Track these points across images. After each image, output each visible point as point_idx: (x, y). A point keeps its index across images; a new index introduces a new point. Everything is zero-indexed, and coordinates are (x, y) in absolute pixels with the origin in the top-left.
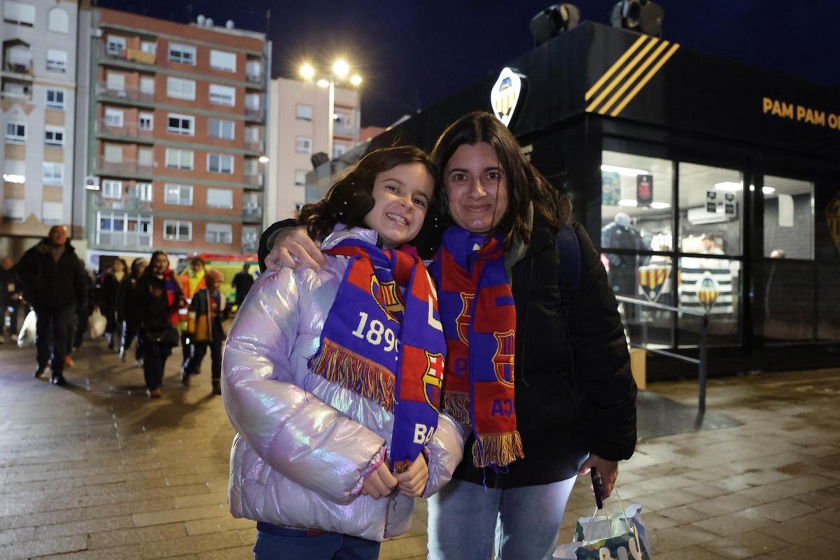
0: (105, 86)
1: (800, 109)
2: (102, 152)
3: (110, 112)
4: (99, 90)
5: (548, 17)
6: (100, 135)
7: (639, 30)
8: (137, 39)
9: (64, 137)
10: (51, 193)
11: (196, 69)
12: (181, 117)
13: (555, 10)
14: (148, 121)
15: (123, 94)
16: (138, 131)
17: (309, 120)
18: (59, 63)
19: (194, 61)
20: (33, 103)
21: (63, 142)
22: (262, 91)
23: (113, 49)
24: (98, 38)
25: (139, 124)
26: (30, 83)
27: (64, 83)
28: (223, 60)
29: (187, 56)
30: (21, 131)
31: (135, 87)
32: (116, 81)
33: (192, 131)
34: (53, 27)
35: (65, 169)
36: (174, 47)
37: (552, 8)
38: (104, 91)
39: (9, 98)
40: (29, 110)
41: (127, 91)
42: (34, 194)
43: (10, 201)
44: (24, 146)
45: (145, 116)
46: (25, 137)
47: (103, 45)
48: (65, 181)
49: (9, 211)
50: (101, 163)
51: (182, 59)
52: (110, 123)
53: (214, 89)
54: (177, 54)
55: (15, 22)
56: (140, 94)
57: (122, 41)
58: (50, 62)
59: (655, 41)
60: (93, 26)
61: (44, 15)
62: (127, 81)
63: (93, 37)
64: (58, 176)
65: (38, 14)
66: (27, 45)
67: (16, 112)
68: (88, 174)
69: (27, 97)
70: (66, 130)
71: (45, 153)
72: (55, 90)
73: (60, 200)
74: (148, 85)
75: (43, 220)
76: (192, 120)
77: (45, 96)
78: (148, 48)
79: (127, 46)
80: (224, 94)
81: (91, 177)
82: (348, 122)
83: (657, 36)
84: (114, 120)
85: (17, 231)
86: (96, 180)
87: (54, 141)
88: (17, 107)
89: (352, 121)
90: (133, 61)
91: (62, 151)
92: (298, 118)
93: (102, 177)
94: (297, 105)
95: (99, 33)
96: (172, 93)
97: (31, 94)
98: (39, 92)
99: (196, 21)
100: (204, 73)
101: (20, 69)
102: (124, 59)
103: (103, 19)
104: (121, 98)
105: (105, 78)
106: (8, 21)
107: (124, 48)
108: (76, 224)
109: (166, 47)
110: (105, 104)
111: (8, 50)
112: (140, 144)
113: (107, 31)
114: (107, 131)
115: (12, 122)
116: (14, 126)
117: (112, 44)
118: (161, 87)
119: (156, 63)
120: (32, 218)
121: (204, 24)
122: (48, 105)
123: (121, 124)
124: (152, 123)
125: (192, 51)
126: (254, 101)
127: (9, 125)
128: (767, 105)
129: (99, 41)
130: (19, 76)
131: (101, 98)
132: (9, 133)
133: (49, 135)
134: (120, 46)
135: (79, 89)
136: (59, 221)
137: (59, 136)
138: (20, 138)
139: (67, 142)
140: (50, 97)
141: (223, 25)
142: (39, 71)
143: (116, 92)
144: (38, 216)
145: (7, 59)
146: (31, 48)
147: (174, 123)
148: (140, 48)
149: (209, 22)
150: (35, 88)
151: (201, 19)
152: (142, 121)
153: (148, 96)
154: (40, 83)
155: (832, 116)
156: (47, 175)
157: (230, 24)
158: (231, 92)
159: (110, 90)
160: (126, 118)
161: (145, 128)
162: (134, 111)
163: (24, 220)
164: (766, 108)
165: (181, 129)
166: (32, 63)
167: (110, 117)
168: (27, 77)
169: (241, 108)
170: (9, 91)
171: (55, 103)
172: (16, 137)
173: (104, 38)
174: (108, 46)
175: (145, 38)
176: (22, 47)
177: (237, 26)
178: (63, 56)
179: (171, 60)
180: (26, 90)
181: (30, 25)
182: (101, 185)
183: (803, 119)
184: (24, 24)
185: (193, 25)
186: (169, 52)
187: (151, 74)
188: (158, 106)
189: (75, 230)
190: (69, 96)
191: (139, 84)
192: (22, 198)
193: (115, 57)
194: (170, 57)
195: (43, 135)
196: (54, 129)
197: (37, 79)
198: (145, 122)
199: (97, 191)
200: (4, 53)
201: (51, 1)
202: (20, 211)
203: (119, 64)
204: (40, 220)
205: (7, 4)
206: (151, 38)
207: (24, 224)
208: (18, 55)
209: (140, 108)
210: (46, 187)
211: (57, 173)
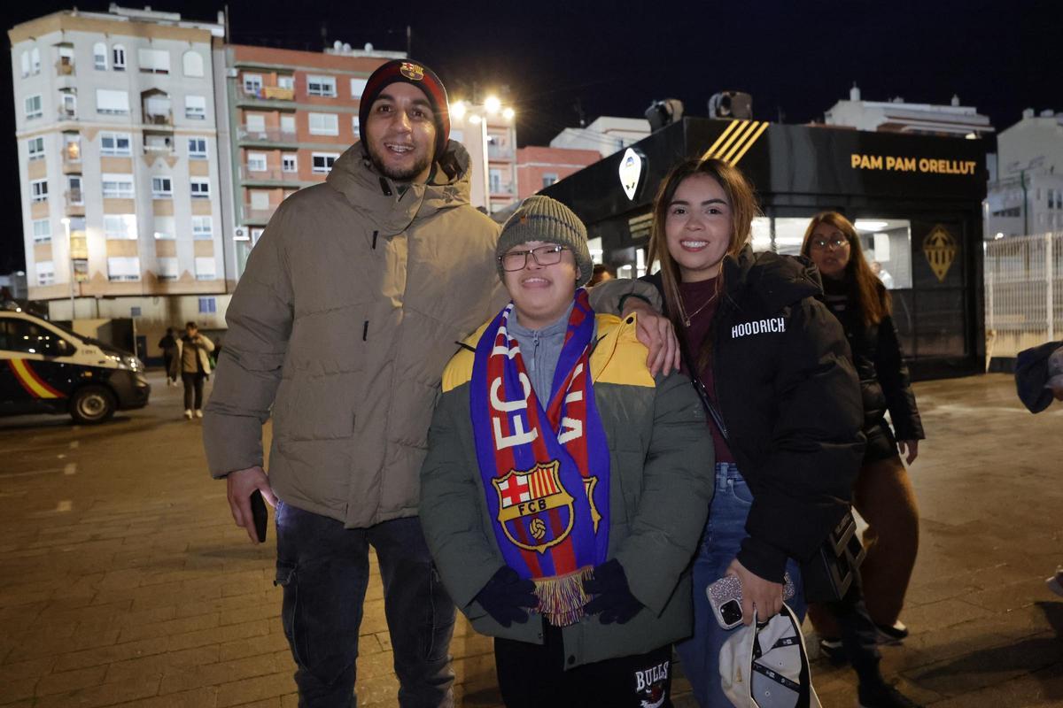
0: (245, 129)
1: (889, 159)
2: (249, 200)
3: (253, 156)
4: (239, 134)
5: (657, 110)
6: (244, 183)
7: (732, 116)
8: (273, 75)
9: (209, 188)
10: (202, 247)
11: (337, 102)
12: (325, 155)
13: (662, 106)
14: (292, 163)
15: (265, 136)
16: (283, 174)
18: (197, 110)
19: (334, 92)
20: (175, 154)
21: (209, 193)
23: (250, 89)
24: (233, 78)
25: (283, 166)
26: (172, 133)
27: (204, 130)
29: (327, 87)
30: (167, 185)
31: (276, 128)
32: (256, 122)
34: (188, 72)
35: (213, 221)
36: (313, 80)
37: (661, 103)
38: (245, 134)
39: (151, 151)
40: (172, 162)
41: (267, 132)
42: (184, 249)
43: (162, 259)
44: (171, 201)
45: (288, 157)
46: (171, 192)
47: (239, 86)
48: (215, 234)
49: (163, 269)
50: (249, 211)
51: (322, 92)
52: (253, 169)
54: (316, 87)
55: (151, 71)
56: (281, 134)
57: (258, 78)
58: (188, 109)
59: (746, 123)
60: (227, 66)
61: (179, 61)
62: (267, 122)
63: (228, 78)
64: (207, 229)
65: (172, 59)
66: (164, 94)
67: (160, 166)
68: (237, 225)
69: (170, 149)
70: (211, 180)
71: (193, 206)
72: (197, 138)
73: (211, 255)
74: (288, 123)
75: (197, 276)
77: (188, 144)
78: (286, 84)
79: (264, 84)
81: (240, 228)
82: (503, 144)
83: (748, 118)
84: (257, 163)
85: (173, 290)
86: (245, 230)
87: (200, 193)
88: (161, 160)
89: (508, 143)
90: (272, 99)
91: (209, 202)
93: (251, 227)
95: (234, 73)
96: (314, 130)
97: (173, 146)
98: (181, 143)
99: (332, 46)
100: (346, 104)
101: (160, 119)
102: (264, 98)
103: (237, 57)
104: (263, 140)
105: (244, 121)
106: (143, 70)
107: (261, 86)
108: (228, 278)
109: (305, 80)
110: (247, 148)
111: (145, 100)
112: (286, 189)
113: (243, 69)
114: (251, 177)
115: (157, 177)
116: (159, 180)
117: (249, 83)
118: (303, 124)
119: (295, 99)
120: (186, 275)
121: (341, 49)
122: (191, 156)
123: (265, 169)
124: (295, 164)
125: (332, 81)
127: (155, 180)
128: (856, 160)
129: (235, 81)
130: (159, 128)
131: (243, 143)
132: (155, 189)
133: (195, 187)
134: (257, 84)
135: (220, 135)
136: (213, 276)
137: (205, 188)
138: (167, 192)
139: (213, 192)
140: (193, 148)
141: (362, 47)
142: (178, 119)
143: (257, 134)
144: (192, 273)
145: (146, 112)
146: (169, 96)
147: (319, 162)
148: (277, 84)
149: (347, 46)
150: (177, 139)
151: (337, 44)
152: (286, 163)
153: (289, 136)
154: (181, 133)
155: (923, 161)
156: (196, 229)
157: (368, 46)
159: (250, 133)
160: (269, 163)
161: (289, 170)
162: (277, 152)
163: (178, 278)
164: (854, 164)
166: (171, 112)
167: (254, 162)
168: (168, 128)
170: (151, 145)
171: (197, 153)
172: (163, 192)
173: (240, 77)
174: (245, 86)
175: (281, 73)
176: (159, 96)
177: (376, 48)
178: (200, 102)
179: (311, 93)
180: (167, 141)
181: (166, 72)
182: (250, 235)
183: (892, 168)
184: (158, 71)
185: (328, 51)
186: (308, 86)
187: (291, 111)
188: (301, 146)
189: (229, 284)
190: (210, 143)
191: (280, 124)
192: (174, 255)
193: (254, 97)
194: (309, 91)
195: (189, 187)
196: (200, 180)
197: (178, 129)
198: (289, 163)
199: (247, 241)
200: (143, 104)
201: (185, 44)
202: (173, 269)
203: (257, 103)
204: (194, 277)
205: (141, 51)
206: (288, 73)
207: (179, 282)
208: (156, 106)
209: (283, 150)
210: (196, 242)
211: (206, 226)
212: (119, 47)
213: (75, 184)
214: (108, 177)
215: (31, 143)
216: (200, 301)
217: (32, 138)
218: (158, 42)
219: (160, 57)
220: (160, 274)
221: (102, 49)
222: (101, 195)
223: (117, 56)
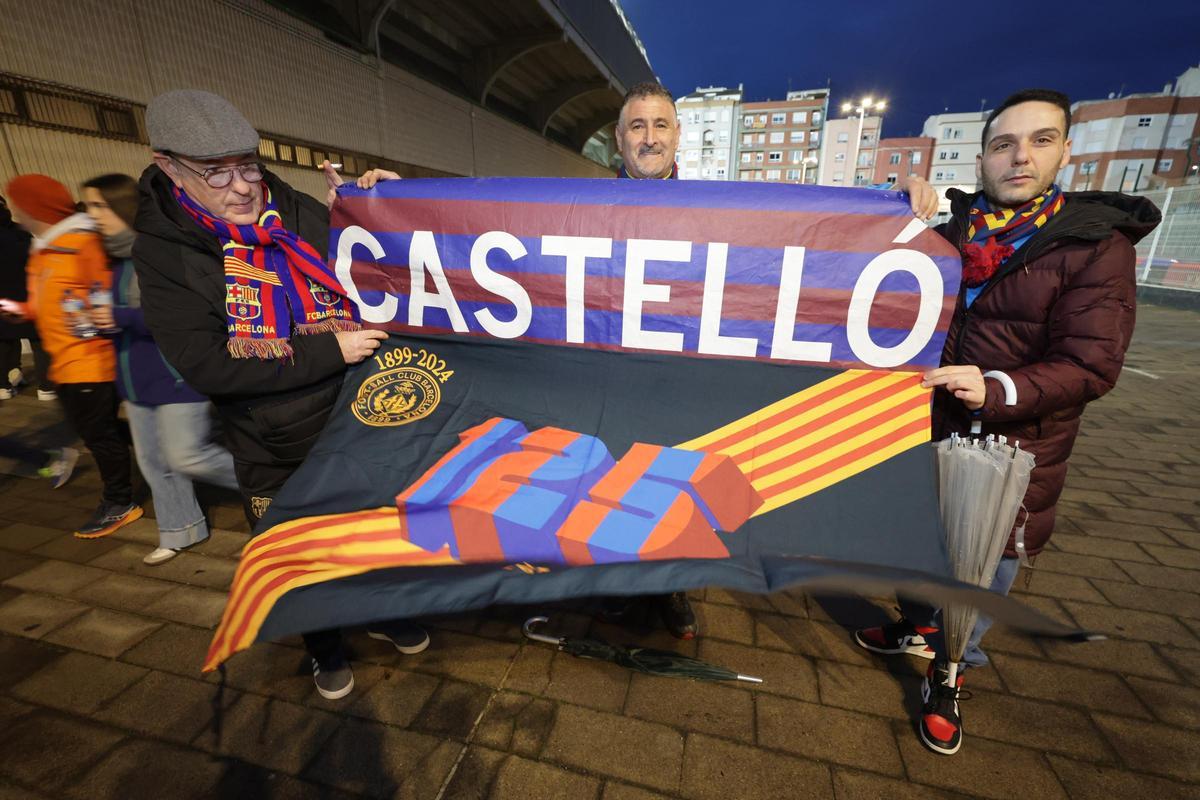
0: (743, 143)
2: (740, 176)
3: (744, 155)
6: (739, 168)
8: (759, 115)
9: (724, 172)
11: (785, 126)
12: (776, 153)
14: (761, 158)
15: (750, 146)
16: (756, 163)
17: (845, 142)
18: (724, 137)
19: (784, 121)
20: (713, 158)
22: (821, 129)
23: (747, 124)
24: (741, 120)
26: (713, 149)
27: (726, 146)
28: (800, 117)
29: (781, 119)
31: (756, 141)
32: (748, 140)
33: (780, 159)
34: (723, 120)
36: (775, 116)
38: (743, 146)
39: (705, 157)
40: (712, 161)
41: (752, 143)
45: (759, 155)
47: (743, 123)
51: (779, 122)
52: (743, 161)
53: (794, 134)
54: (776, 119)
55: (708, 122)
56: (758, 145)
57: (751, 118)
58: (721, 137)
60: (739, 114)
61: (719, 116)
62: (753, 139)
63: (739, 120)
65: (717, 115)
66: (712, 131)
67: (707, 163)
69: (711, 156)
70: (726, 168)
74: (762, 138)
76: (781, 153)
78: (764, 118)
79: (754, 121)
80: (798, 136)
82: (871, 137)
84: (746, 159)
87: (720, 174)
88: (708, 161)
89: (874, 137)
90: (756, 127)
92: (839, 142)
94: (839, 134)
95: (741, 117)
96: (772, 141)
98: (716, 153)
99: (788, 96)
100: (789, 126)
101: (710, 143)
102: (753, 128)
103: (744, 109)
104: (749, 148)
105: (743, 139)
106: (705, 122)
107: (752, 122)
109: (772, 116)
110: (743, 152)
112: (756, 170)
113: (745, 115)
114: (742, 166)
117: (747, 121)
118: (768, 139)
119: (766, 126)
123: (749, 161)
125: (784, 115)
126: (815, 136)
130: (709, 146)
131: (741, 150)
133: (719, 172)
134: (750, 121)
135: (732, 147)
142: (717, 142)
143: (747, 145)
145: (705, 140)
146: (714, 132)
147: (772, 157)
148: (759, 120)
149: (794, 94)
150: (715, 151)
151: (790, 94)
152: (758, 158)
153: (761, 144)
158: (802, 134)
159: (745, 145)
160: (751, 158)
161: (759, 161)
162: (755, 153)
165: (775, 159)
166: (714, 139)
167: (744, 158)
168: (712, 146)
169: (808, 141)
170: (705, 155)
171: (722, 156)
173: (744, 119)
174: (745, 123)
175: (761, 114)
176: (710, 132)
178: (726, 133)
179: (774, 123)
180: (711, 152)
181: (714, 121)
184: (711, 121)
186: (773, 119)
187: (763, 133)
188: (765, 149)
191: (758, 139)
193: (748, 128)
196: (721, 169)
197: (716, 147)
200: (704, 136)
201: (723, 107)
203: (749, 131)
205: (706, 114)
206: (764, 114)
208: (709, 136)
209: (758, 152)
212: (698, 113)
218: (713, 108)
219: (712, 115)
221: (692, 115)
223: (697, 117)
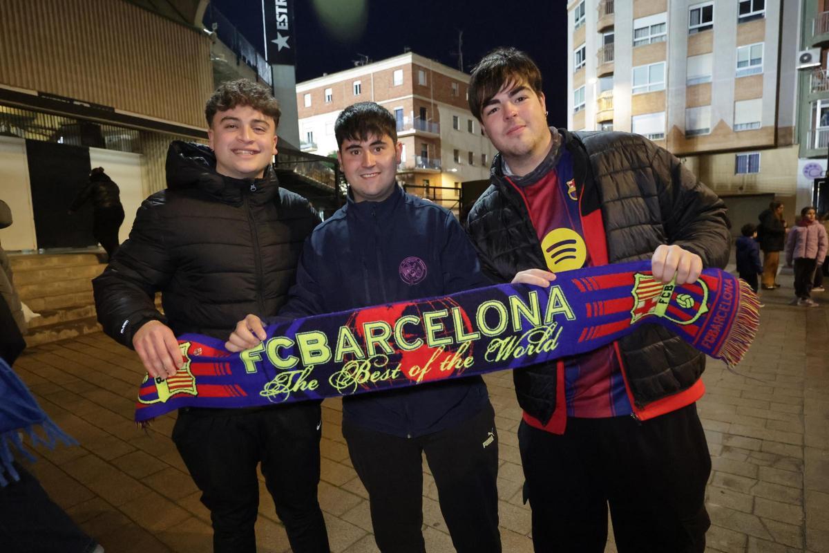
10: (747, 87)
21: (765, 10)
30: (708, 14)
35: (766, 50)
42: (722, 94)
43: (693, 110)
44: (712, 33)
46: (713, 22)
48: (767, 66)
49: (694, 122)
50: (824, 24)
64: (755, 61)
68: (802, 48)
71: (739, 34)
73: (758, 96)
75: (735, 126)
81: (807, 51)
85: (702, 147)
86: (816, 52)
91: (764, 23)
93: (826, 47)
108: (781, 125)
115: (696, 7)
116: (699, 10)
120: (722, 125)
127: (692, 11)
132: (692, 22)
136: (758, 123)
137: (759, 4)
138: (706, 23)
139: (770, 8)
144: (730, 123)
156: (740, 64)
163: (710, 132)
172: (701, 23)
182: (823, 58)
189: (780, 133)
192: (707, 103)
195: (736, 8)
199: (818, 67)
202: (705, 120)
204: (732, 128)
207: (710, 135)
210: (739, 81)
211: (754, 57)
213: (609, 40)
214: (639, 23)
215: (577, 10)
216: (737, 158)
217: (576, 7)
220: (688, 129)
222: (631, 43)
